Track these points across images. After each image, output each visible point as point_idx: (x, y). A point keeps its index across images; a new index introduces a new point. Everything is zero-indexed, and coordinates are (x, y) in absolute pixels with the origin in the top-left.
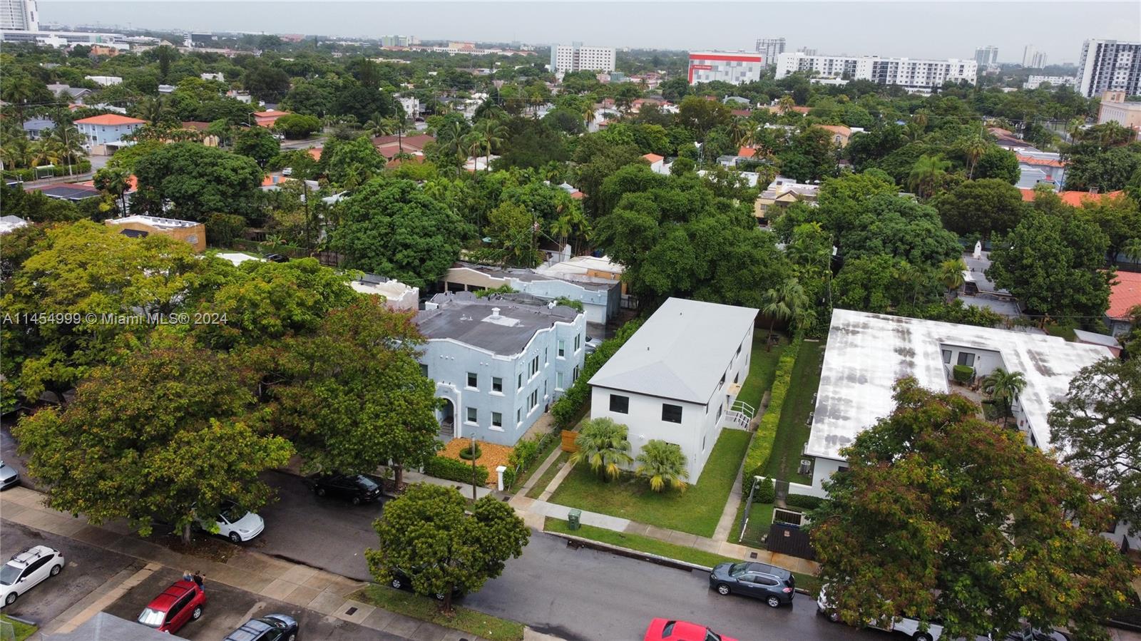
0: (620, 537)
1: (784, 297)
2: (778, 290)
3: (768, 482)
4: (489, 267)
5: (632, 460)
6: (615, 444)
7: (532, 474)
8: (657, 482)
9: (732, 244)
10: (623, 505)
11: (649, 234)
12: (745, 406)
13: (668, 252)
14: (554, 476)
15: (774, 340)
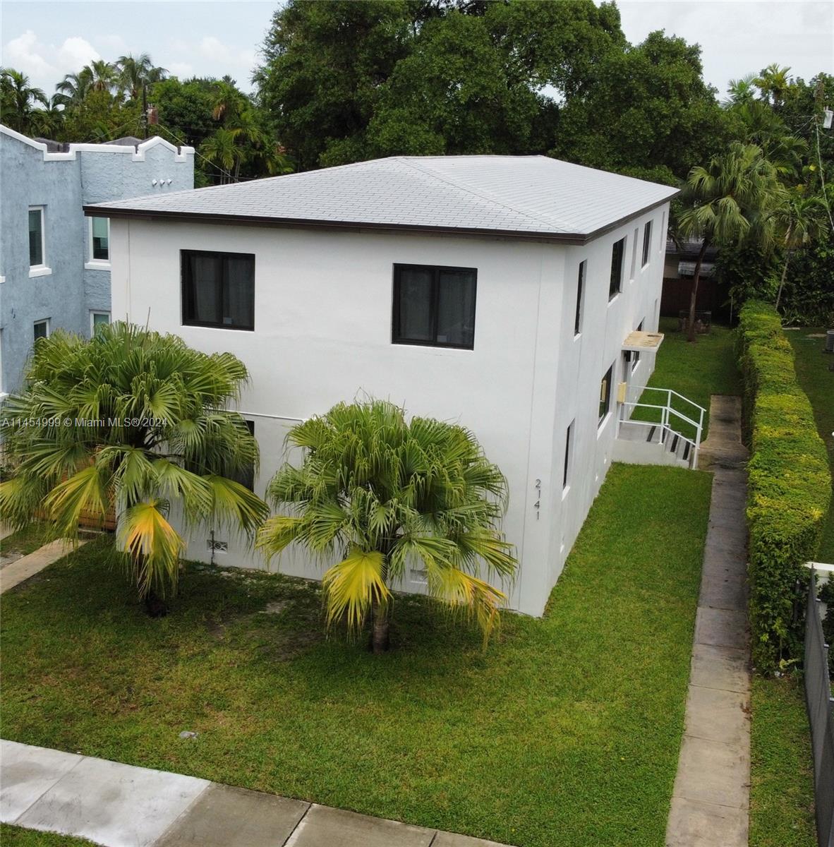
15: (699, 321)
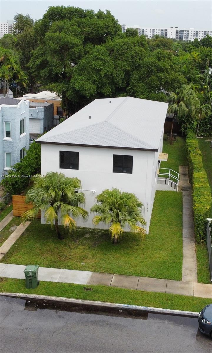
1: (183, 98)
2: (178, 94)
10: (82, 258)
11: (76, 50)
12: (172, 172)
13: (93, 62)
14: (6, 238)
15: (173, 137)
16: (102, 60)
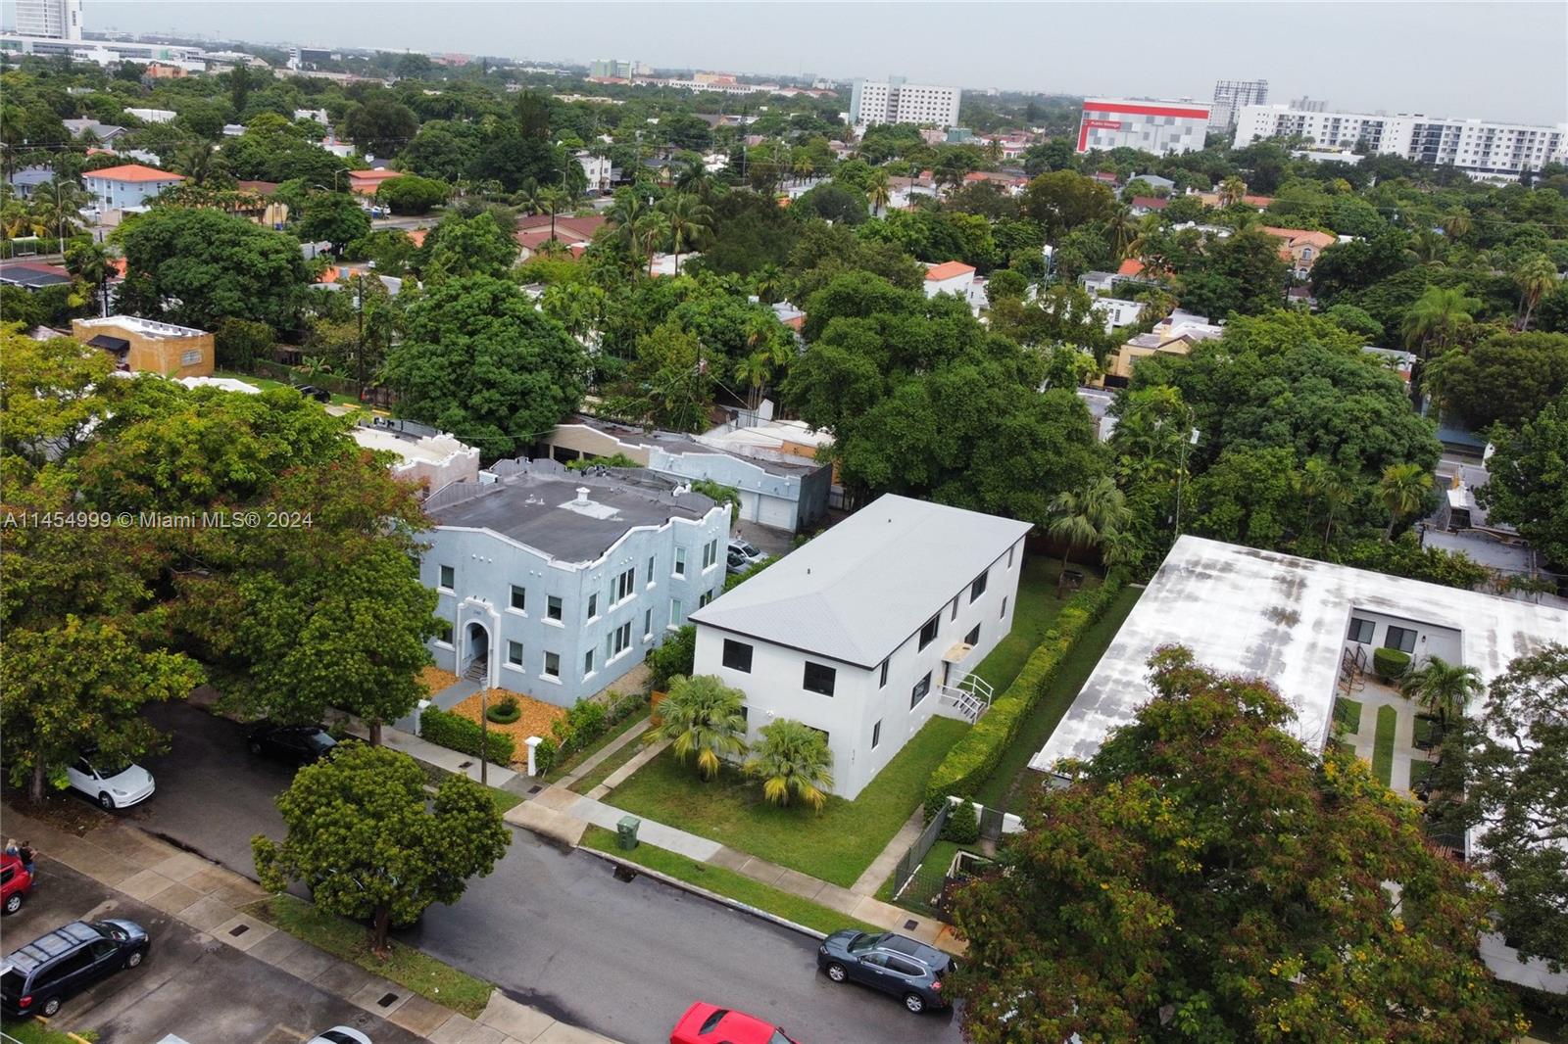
0: (697, 870)
1: (1087, 507)
2: (1078, 495)
3: (966, 808)
4: (625, 428)
5: (745, 748)
6: (714, 719)
7: (590, 755)
8: (775, 787)
9: (1002, 412)
10: (719, 821)
11: (863, 386)
12: (981, 685)
13: (891, 419)
14: (624, 762)
15: (1074, 580)
16: (908, 416)
